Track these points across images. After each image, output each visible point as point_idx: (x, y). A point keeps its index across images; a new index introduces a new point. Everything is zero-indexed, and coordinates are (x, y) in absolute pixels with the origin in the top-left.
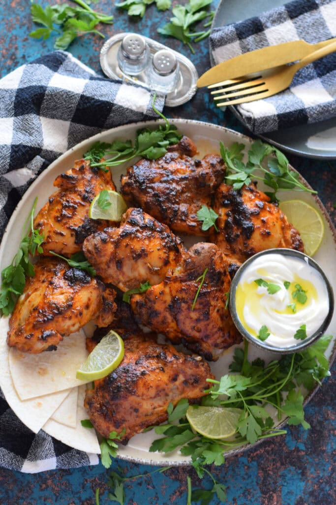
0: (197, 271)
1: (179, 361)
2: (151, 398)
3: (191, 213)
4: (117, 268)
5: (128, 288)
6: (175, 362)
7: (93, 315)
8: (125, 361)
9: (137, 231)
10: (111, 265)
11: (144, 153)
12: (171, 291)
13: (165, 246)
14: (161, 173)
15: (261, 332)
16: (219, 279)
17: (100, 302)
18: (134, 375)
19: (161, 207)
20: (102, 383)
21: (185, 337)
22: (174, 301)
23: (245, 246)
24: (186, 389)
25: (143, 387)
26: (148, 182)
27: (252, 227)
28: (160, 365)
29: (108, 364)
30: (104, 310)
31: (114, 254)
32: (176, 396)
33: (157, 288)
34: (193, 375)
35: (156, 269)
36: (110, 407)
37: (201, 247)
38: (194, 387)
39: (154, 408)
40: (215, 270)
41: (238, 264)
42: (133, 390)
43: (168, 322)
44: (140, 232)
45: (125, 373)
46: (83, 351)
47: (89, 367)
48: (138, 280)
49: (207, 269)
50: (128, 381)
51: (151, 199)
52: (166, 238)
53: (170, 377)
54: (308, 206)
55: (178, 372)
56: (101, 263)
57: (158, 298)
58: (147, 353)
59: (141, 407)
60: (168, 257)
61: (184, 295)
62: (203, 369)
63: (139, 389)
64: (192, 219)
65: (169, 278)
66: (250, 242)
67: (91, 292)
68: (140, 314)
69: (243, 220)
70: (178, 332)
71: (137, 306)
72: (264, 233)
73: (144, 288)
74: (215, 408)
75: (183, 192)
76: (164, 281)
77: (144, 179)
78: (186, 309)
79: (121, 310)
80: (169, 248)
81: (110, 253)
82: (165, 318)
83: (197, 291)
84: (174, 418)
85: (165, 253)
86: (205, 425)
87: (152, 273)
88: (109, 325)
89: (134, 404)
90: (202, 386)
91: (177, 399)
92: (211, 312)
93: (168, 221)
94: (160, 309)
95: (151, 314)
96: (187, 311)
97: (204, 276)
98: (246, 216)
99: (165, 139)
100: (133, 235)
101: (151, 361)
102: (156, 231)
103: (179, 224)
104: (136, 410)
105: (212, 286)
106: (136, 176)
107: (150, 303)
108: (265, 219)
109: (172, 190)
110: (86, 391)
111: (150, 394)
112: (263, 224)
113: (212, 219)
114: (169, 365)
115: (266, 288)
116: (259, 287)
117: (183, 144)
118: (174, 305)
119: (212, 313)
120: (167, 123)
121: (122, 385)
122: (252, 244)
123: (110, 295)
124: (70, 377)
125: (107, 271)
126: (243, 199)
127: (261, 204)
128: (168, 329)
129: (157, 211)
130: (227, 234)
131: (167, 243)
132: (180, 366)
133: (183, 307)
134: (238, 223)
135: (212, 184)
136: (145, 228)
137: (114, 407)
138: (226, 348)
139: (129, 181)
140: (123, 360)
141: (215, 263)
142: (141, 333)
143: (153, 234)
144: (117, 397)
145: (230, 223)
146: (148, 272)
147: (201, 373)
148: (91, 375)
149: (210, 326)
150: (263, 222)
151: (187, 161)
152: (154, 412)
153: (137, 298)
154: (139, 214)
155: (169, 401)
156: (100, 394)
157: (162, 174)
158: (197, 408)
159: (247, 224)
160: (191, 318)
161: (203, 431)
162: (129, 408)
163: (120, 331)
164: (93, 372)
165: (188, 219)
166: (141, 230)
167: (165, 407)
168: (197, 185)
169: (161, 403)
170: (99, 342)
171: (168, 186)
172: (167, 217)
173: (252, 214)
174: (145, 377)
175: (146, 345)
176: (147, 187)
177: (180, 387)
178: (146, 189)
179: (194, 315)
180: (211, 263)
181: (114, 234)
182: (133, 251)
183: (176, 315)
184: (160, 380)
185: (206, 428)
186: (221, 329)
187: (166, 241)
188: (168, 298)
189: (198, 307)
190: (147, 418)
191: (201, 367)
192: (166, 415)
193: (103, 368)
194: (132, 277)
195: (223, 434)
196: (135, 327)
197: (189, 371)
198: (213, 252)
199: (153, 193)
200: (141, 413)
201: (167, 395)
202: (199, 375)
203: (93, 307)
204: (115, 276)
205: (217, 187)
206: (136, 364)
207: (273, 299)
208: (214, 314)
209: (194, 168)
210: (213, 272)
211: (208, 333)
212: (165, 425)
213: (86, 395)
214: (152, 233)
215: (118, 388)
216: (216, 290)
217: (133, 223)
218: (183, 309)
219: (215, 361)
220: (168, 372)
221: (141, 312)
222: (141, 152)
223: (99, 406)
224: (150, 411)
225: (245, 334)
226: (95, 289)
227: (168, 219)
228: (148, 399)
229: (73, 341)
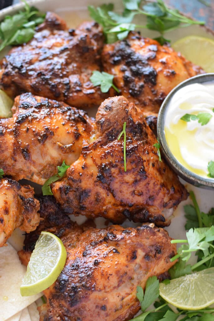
0: (114, 128)
1: (132, 235)
2: (115, 288)
3: (84, 82)
4: (25, 158)
5: (45, 178)
6: (127, 237)
7: (16, 221)
8: (70, 258)
9: (34, 112)
10: (17, 157)
11: (13, 40)
12: (94, 161)
13: (69, 120)
14: (37, 52)
15: (209, 169)
16: (142, 131)
17: (18, 203)
18: (87, 269)
19: (49, 84)
20: (53, 291)
21: (128, 208)
22: (102, 170)
23: (154, 93)
24: (149, 264)
25: (102, 278)
26: (26, 65)
27: (154, 71)
28: (111, 248)
29: (53, 267)
30: (27, 210)
31: (16, 144)
32: (141, 277)
33: (77, 164)
34: (152, 246)
35: (68, 146)
36: (72, 315)
37: (110, 102)
38: (159, 259)
39: (123, 299)
40: (134, 123)
41: (154, 115)
42: (91, 285)
43: (103, 198)
44: (36, 112)
45: (75, 269)
46: (19, 267)
47: (32, 278)
48: (53, 165)
49: (125, 123)
50: (82, 278)
51: (37, 80)
52: (67, 112)
53: (127, 256)
54: (200, 39)
55: (134, 248)
56: (7, 159)
57: (83, 173)
58: (92, 241)
59: (107, 301)
60: (77, 130)
61: (111, 159)
62: (160, 235)
63: (98, 282)
64: (88, 87)
65: (86, 148)
66: (157, 88)
67: (5, 194)
68: (68, 201)
69: (142, 68)
70: (117, 206)
71: (61, 192)
72: (169, 74)
73: (62, 170)
74: (188, 276)
75: (67, 64)
76: (82, 154)
77: (22, 64)
78: (118, 174)
79: (45, 206)
80: (74, 120)
81: (11, 145)
82: (97, 194)
83: (123, 149)
84: (148, 304)
85: (72, 126)
86: (185, 298)
87: (65, 153)
88: (38, 227)
89: (98, 300)
90: (166, 255)
91: (144, 279)
92: (146, 168)
93: (62, 98)
94: (89, 186)
95: (80, 196)
96: (120, 175)
97: (124, 131)
98: (143, 63)
99: (30, 20)
100: (30, 118)
101: (100, 247)
102: (53, 107)
103: (75, 96)
104: (104, 308)
105: (137, 140)
106: (12, 62)
107: (75, 184)
108: (164, 60)
109: (55, 65)
110: (38, 309)
111: (112, 283)
112: (163, 66)
113: (109, 81)
114: (121, 243)
115: (197, 121)
116: (189, 123)
117: (50, 20)
118: (103, 175)
119: (148, 170)
120: (27, 5)
121: (78, 285)
122: (161, 89)
123: (27, 192)
124: (14, 300)
125: (15, 166)
126: (133, 49)
127: (154, 47)
128: (104, 208)
129: (47, 91)
130: (131, 89)
131: (70, 116)
132: (134, 239)
133: (114, 173)
134: (137, 74)
135: (95, 48)
136: (40, 107)
137: (76, 313)
138: (175, 205)
139: (7, 70)
140: (67, 258)
141: (131, 115)
142: (76, 225)
143: (52, 111)
144: (76, 301)
145: (128, 77)
146: (60, 152)
147: (160, 240)
148: (38, 286)
149: (151, 185)
150: (163, 63)
151: (60, 35)
152: (124, 304)
153: (59, 185)
154: (29, 97)
155: (136, 284)
156: (55, 304)
157: (38, 54)
158: (169, 283)
159: (147, 70)
160: (127, 183)
161: (186, 305)
162: (94, 308)
163: (52, 229)
164: (39, 281)
165: (83, 88)
166: (37, 110)
167: (134, 294)
168: (80, 52)
169: (127, 290)
170: (34, 249)
171: (49, 62)
172: (60, 94)
173: (149, 59)
174: (100, 266)
175: (87, 234)
176: (27, 70)
177: (142, 264)
178: (26, 73)
179: (129, 178)
180: (127, 116)
181: (8, 124)
182: (36, 134)
183: (109, 185)
184: (118, 264)
185: (188, 300)
186: (163, 185)
187: (68, 113)
188: (94, 170)
189: (130, 167)
190: (118, 314)
191: (157, 233)
192: (137, 303)
193: (49, 273)
194: (45, 164)
195: (209, 300)
196: (67, 221)
197: (147, 242)
198: (124, 104)
199: (36, 74)
200: (110, 309)
201: (131, 279)
202: (159, 243)
203: (13, 210)
204: (25, 169)
205: (100, 50)
206: (84, 256)
207: (207, 130)
208: (151, 170)
209: (71, 38)
210: (132, 125)
211: (151, 193)
212: (141, 315)
213: (40, 314)
214: (50, 110)
215: (74, 289)
216: (143, 143)
217: (26, 107)
218: (115, 175)
219: (167, 225)
220: (123, 252)
221: (69, 198)
222: (8, 41)
223: (59, 318)
224: (119, 304)
225: (194, 177)
226: (8, 189)
227: (62, 95)
228: (111, 291)
229: (4, 261)
